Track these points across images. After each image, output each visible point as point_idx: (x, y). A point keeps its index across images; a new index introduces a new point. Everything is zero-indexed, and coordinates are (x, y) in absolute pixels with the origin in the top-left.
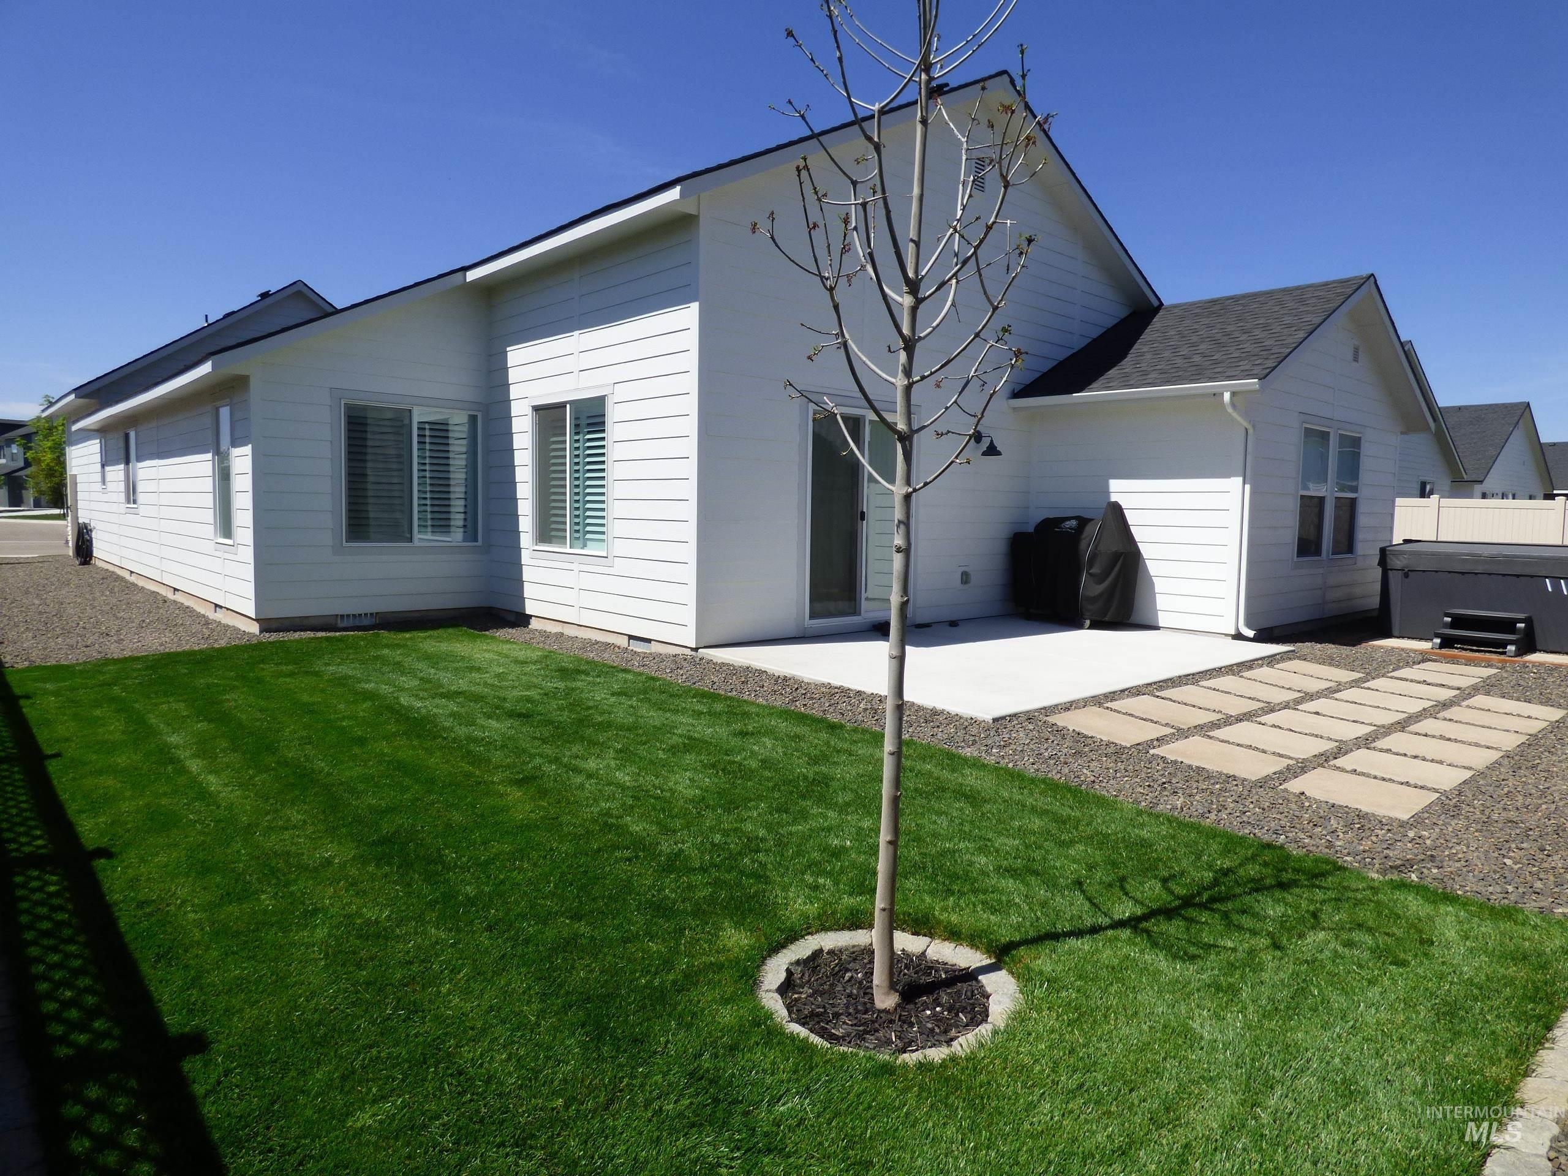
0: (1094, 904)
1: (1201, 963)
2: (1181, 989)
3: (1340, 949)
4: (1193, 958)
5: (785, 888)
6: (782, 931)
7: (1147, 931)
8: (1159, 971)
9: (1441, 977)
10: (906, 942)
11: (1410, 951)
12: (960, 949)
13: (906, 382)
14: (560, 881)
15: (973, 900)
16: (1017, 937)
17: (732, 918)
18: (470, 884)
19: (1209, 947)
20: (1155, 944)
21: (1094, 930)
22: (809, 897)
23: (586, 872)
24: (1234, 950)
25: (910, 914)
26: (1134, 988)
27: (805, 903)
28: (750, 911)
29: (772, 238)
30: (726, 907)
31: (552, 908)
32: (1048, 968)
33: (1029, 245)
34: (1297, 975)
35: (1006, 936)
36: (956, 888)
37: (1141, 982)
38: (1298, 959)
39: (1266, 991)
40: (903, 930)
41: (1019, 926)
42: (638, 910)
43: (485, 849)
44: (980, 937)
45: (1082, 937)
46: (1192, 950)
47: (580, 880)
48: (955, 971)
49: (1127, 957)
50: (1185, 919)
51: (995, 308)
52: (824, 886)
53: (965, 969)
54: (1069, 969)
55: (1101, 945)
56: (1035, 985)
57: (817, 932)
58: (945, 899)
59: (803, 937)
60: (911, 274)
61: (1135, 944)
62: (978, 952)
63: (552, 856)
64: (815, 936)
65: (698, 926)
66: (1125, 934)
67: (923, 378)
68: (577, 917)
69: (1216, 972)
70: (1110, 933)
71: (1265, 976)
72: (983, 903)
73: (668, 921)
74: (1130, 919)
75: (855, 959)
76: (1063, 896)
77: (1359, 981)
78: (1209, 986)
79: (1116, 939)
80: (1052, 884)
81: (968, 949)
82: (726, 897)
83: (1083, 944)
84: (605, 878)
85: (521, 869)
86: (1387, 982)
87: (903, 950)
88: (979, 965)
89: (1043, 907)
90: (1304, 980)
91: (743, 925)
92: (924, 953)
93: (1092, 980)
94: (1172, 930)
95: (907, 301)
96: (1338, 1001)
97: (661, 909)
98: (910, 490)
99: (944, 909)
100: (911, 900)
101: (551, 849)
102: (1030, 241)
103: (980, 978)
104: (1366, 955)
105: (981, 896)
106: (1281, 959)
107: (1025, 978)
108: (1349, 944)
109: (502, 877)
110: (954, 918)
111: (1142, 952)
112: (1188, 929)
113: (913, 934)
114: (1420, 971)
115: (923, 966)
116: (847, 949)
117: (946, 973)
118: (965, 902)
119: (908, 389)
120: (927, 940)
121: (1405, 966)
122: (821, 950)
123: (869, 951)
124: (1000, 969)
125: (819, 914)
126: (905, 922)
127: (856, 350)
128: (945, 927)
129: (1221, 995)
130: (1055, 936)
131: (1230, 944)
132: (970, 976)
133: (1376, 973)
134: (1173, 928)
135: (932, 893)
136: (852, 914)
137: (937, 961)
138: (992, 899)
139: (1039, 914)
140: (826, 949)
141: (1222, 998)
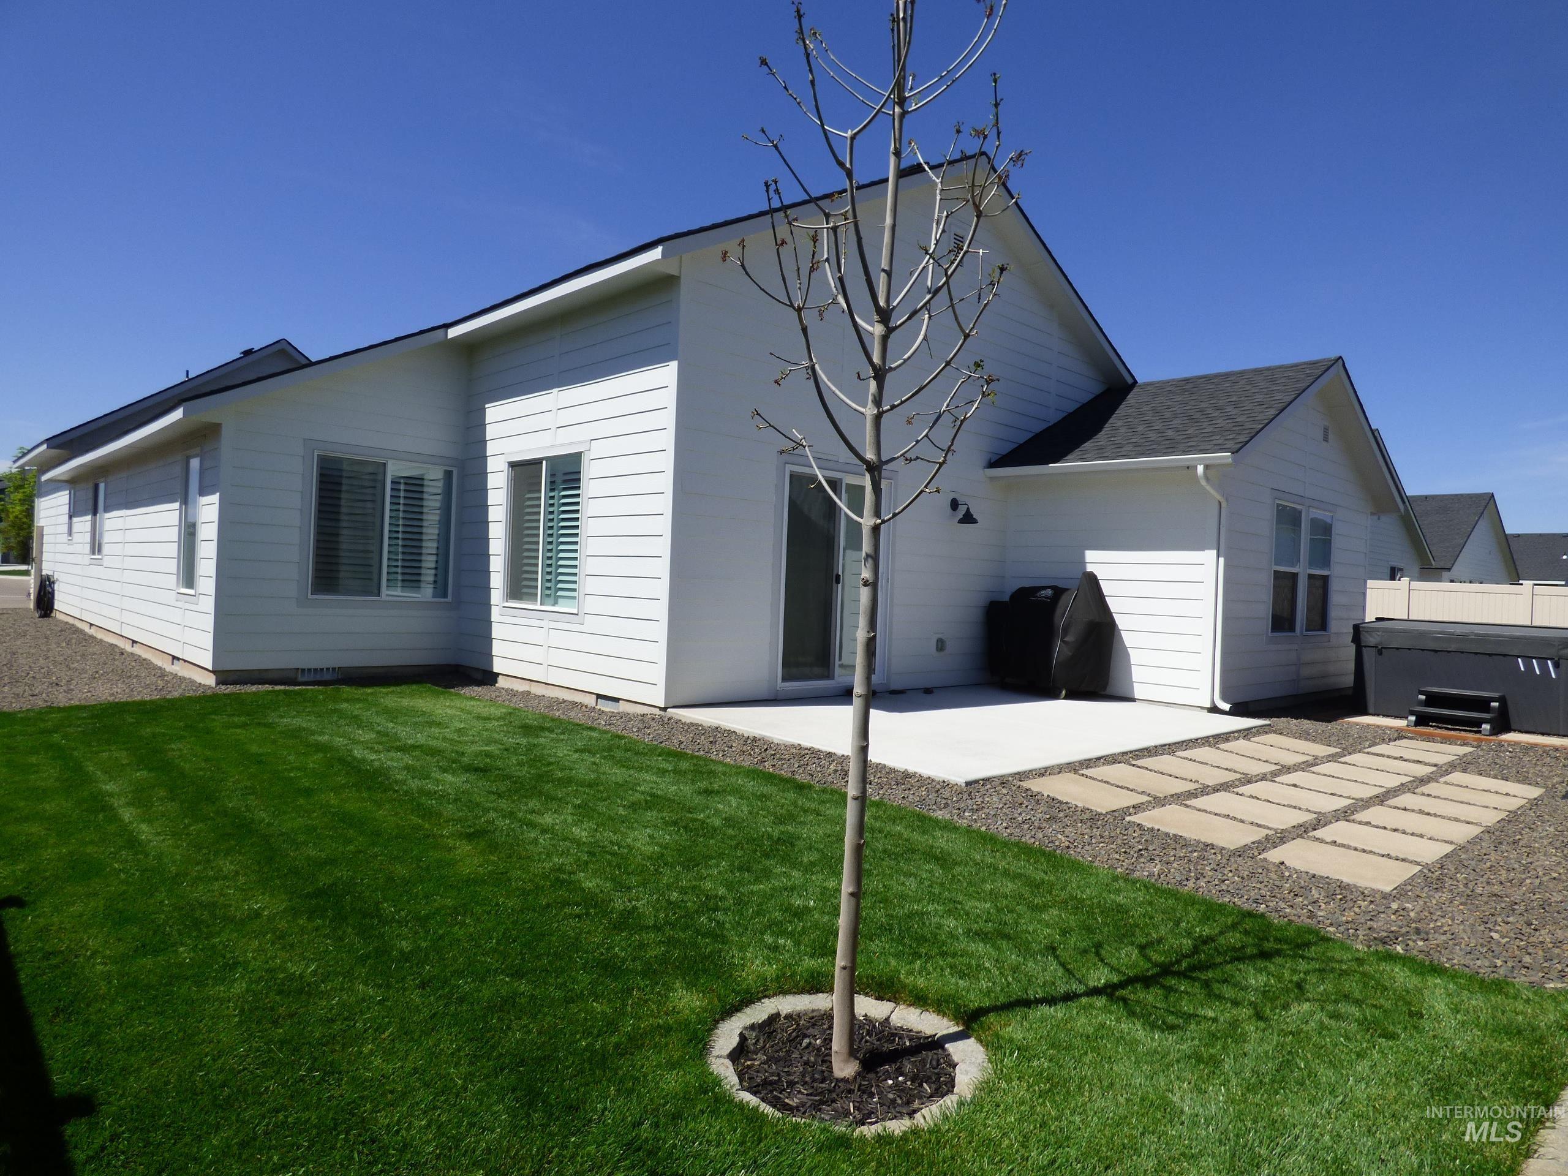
0: (1067, 970)
1: (1180, 1033)
2: (1160, 1060)
3: (1326, 1021)
4: (1172, 1028)
5: (742, 948)
6: (737, 993)
7: (1125, 1000)
8: (1136, 1040)
9: (1433, 1051)
10: (868, 1007)
11: (1399, 1023)
12: (926, 1015)
13: (876, 412)
14: (503, 937)
15: (941, 963)
16: (987, 1003)
17: (684, 978)
18: (406, 938)
19: (1189, 1017)
20: (1132, 1014)
21: (1069, 997)
22: (768, 958)
23: (532, 928)
24: (1215, 1020)
25: (873, 978)
26: (1110, 1058)
27: (763, 965)
28: (705, 971)
29: (743, 266)
30: (678, 967)
31: (492, 964)
32: (1019, 1036)
33: (1001, 273)
34: (1282, 1046)
35: (974, 1001)
36: (923, 951)
37: (1117, 1052)
38: (1283, 1030)
39: (1248, 1062)
40: (867, 995)
41: (989, 991)
42: (584, 968)
43: (427, 903)
44: (948, 1002)
45: (1055, 1004)
46: (1171, 1019)
47: (524, 936)
48: (920, 1038)
49: (1102, 1025)
50: (1163, 987)
51: (967, 336)
52: (784, 947)
53: (930, 1036)
54: (1041, 1037)
55: (1075, 1012)
56: (1005, 1053)
57: (775, 995)
58: (912, 962)
59: (759, 1000)
60: (882, 303)
61: (1111, 1013)
62: (945, 1019)
63: (497, 911)
64: (772, 1000)
65: (647, 986)
66: (1100, 1002)
67: (893, 407)
68: (518, 974)
69: (1196, 1042)
70: (1084, 1000)
71: (1248, 1047)
72: (951, 968)
73: (616, 979)
74: (1107, 986)
75: (814, 1025)
76: (1035, 961)
77: (1347, 1054)
78: (1189, 1057)
79: (1091, 1006)
80: (1024, 948)
81: (934, 1015)
82: (679, 956)
83: (1056, 1011)
84: (552, 935)
85: (462, 924)
86: (1376, 1056)
87: (866, 1015)
88: (945, 1032)
89: (1015, 972)
90: (1290, 1053)
91: (695, 986)
92: (887, 1019)
93: (1065, 1049)
94: (1150, 998)
95: (878, 330)
96: (1326, 1074)
97: (609, 968)
98: (879, 521)
99: (910, 973)
100: (876, 963)
101: (497, 904)
102: (1002, 269)
103: (947, 1046)
104: (1354, 1027)
105: (950, 960)
106: (1264, 1030)
107: (994, 1046)
108: (1336, 1016)
109: (441, 932)
110: (921, 982)
111: (1118, 1020)
112: (1166, 997)
113: (877, 999)
114: (1411, 1044)
115: (886, 1033)
116: (805, 1014)
117: (910, 1040)
118: (932, 965)
119: (878, 418)
120: (891, 1005)
121: (1394, 1038)
122: (778, 1015)
123: (828, 1016)
124: (968, 1037)
125: (777, 976)
126: (868, 986)
127: (825, 379)
128: (911, 992)
129: (1202, 1067)
130: (1027, 1003)
131: (1211, 1014)
132: (936, 1044)
133: (1365, 1045)
134: (1151, 997)
135: (898, 956)
136: (812, 976)
137: (901, 1027)
138: (961, 963)
139: (1010, 979)
140: (783, 1013)
141: (1204, 1070)
